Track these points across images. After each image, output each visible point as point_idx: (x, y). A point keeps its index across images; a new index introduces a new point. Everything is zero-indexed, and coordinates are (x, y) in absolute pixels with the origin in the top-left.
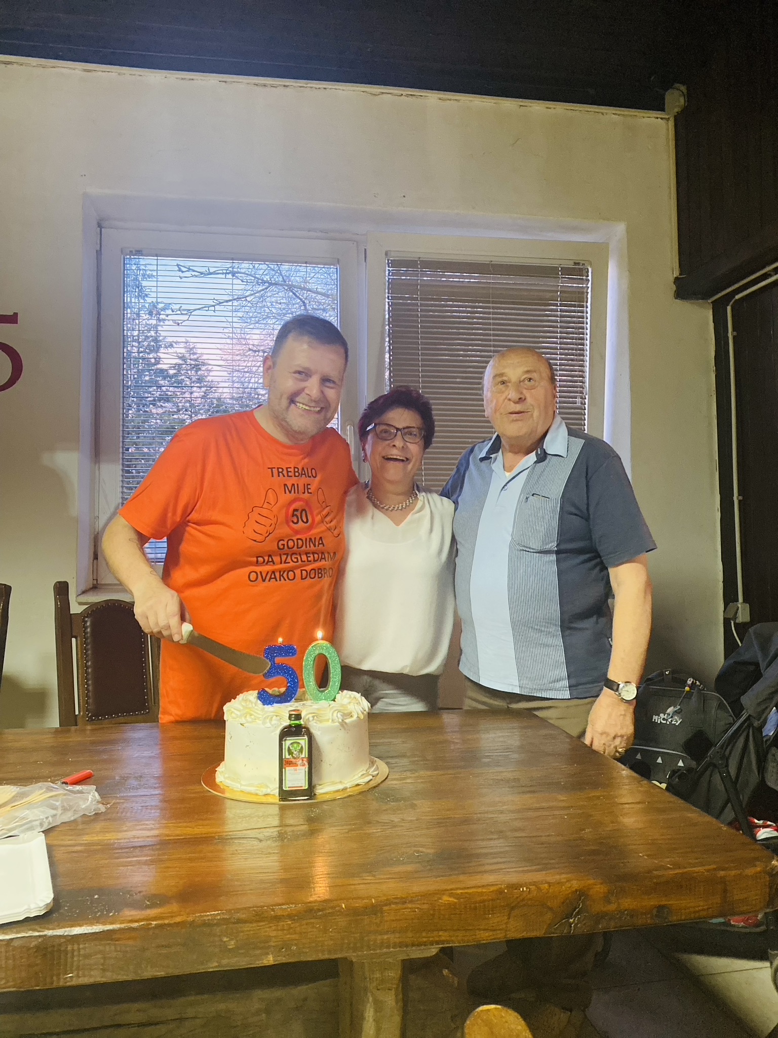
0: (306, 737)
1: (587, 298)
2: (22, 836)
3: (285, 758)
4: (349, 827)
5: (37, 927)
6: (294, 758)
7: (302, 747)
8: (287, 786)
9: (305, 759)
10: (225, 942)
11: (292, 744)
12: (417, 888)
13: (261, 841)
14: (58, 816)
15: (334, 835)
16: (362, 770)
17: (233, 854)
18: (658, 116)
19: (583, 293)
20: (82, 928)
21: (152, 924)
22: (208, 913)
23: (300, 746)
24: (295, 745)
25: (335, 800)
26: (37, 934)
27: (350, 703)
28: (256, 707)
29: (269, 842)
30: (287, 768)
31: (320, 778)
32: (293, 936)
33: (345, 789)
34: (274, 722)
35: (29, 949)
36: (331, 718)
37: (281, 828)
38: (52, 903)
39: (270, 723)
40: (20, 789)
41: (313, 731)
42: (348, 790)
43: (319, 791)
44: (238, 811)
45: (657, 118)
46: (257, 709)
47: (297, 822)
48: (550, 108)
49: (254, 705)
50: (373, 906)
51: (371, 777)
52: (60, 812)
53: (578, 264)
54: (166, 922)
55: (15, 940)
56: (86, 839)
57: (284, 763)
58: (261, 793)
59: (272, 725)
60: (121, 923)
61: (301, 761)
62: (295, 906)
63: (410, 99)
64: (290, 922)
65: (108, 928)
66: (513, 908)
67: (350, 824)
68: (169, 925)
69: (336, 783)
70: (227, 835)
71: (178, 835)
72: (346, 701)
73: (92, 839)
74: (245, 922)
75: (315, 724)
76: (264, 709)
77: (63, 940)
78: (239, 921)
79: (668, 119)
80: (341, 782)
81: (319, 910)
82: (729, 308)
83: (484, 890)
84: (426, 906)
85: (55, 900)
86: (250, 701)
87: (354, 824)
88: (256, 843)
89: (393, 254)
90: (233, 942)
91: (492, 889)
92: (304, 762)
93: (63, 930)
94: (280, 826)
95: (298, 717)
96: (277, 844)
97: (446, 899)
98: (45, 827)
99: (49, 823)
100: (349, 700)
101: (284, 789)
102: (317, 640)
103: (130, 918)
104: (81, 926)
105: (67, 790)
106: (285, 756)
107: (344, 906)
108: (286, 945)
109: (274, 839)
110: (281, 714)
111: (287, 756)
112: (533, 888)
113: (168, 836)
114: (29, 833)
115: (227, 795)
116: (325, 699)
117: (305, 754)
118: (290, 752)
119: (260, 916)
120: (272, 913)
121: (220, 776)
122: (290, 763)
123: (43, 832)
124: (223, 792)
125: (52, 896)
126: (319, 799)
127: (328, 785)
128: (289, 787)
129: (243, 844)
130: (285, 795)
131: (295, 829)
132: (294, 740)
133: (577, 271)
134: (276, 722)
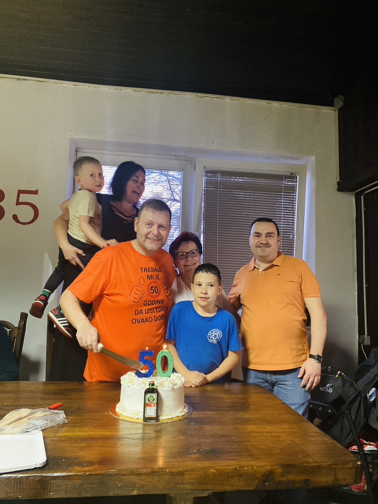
0: (156, 394)
1: (296, 190)
2: (32, 432)
3: (147, 403)
4: (173, 436)
5: (39, 472)
6: (150, 403)
7: (154, 398)
8: (147, 415)
9: (155, 404)
10: (117, 483)
11: (150, 396)
12: (200, 465)
13: (134, 440)
14: (48, 424)
15: (166, 439)
16: (181, 409)
17: (122, 445)
18: (330, 109)
19: (294, 187)
20: (58, 473)
21: (86, 474)
22: (110, 471)
23: (153, 398)
24: (151, 397)
25: (168, 423)
26: (39, 475)
27: (176, 379)
28: (135, 379)
29: (137, 441)
30: (147, 407)
31: (162, 413)
32: (145, 483)
33: (172, 418)
34: (142, 386)
35: (35, 481)
36: (167, 385)
37: (143, 435)
38: (46, 462)
39: (141, 387)
40: (32, 410)
41: (159, 391)
42: (174, 419)
43: (161, 418)
44: (125, 426)
45: (331, 110)
46: (135, 380)
47: (150, 432)
48: (281, 104)
49: (134, 378)
50: (180, 472)
51: (184, 413)
52: (49, 422)
53: (293, 174)
54: (93, 473)
55: (30, 477)
56: (59, 434)
57: (146, 405)
58: (135, 418)
59: (141, 388)
60: (73, 473)
61: (153, 405)
62: (147, 470)
63: (217, 99)
64: (144, 477)
65: (69, 474)
66: (241, 476)
67: (173, 435)
68: (94, 474)
69: (169, 415)
70: (120, 436)
71: (98, 435)
72: (174, 378)
73: (62, 435)
74: (125, 475)
75: (160, 388)
76: (138, 380)
77: (50, 478)
78: (123, 475)
79: (335, 110)
80: (171, 415)
81: (157, 472)
82: (362, 197)
83: (229, 468)
84: (203, 473)
85: (47, 461)
86: (132, 376)
87: (175, 435)
88: (132, 440)
89: (207, 168)
90: (120, 484)
91: (232, 467)
92: (155, 405)
93: (50, 474)
94: (143, 434)
95: (153, 385)
96: (140, 442)
97: (212, 470)
98: (43, 428)
99: (45, 427)
100: (176, 378)
101: (146, 417)
102: (163, 349)
103: (78, 471)
104: (57, 472)
105: (51, 412)
106: (147, 402)
107: (168, 471)
108: (142, 486)
109: (140, 439)
110: (145, 383)
111: (148, 402)
112: (250, 468)
113: (94, 435)
114: (36, 431)
115: (120, 418)
116: (165, 376)
117: (155, 401)
118: (149, 400)
119: (132, 473)
120: (137, 472)
121: (117, 408)
122: (148, 405)
123: (41, 430)
124: (118, 416)
125: (46, 459)
126: (161, 422)
127: (165, 416)
128: (148, 416)
129: (126, 441)
130: (146, 419)
131: (149, 435)
132: (151, 395)
133: (292, 177)
134: (143, 386)
